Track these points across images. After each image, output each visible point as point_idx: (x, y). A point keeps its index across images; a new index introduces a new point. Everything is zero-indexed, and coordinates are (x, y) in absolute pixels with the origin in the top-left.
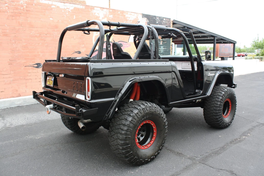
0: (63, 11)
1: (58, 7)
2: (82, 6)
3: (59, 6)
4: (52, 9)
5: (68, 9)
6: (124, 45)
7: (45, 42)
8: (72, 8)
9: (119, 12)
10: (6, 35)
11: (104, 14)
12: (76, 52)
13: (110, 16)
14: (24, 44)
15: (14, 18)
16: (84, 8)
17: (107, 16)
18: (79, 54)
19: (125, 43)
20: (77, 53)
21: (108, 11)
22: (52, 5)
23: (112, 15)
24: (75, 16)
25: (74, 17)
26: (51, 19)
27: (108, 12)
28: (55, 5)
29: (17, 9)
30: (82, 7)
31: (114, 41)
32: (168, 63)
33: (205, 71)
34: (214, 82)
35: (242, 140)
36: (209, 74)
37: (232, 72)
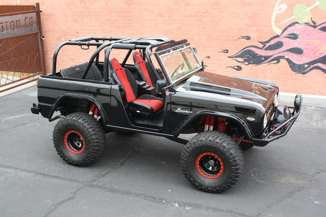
7: (202, 22)
10: (161, 15)
12: (243, 37)
14: (178, 25)
18: (248, 39)
20: (245, 39)
31: (313, 21)
32: (108, 86)
33: (168, 103)
34: (186, 122)
35: (161, 203)
36: (179, 110)
37: (250, 118)
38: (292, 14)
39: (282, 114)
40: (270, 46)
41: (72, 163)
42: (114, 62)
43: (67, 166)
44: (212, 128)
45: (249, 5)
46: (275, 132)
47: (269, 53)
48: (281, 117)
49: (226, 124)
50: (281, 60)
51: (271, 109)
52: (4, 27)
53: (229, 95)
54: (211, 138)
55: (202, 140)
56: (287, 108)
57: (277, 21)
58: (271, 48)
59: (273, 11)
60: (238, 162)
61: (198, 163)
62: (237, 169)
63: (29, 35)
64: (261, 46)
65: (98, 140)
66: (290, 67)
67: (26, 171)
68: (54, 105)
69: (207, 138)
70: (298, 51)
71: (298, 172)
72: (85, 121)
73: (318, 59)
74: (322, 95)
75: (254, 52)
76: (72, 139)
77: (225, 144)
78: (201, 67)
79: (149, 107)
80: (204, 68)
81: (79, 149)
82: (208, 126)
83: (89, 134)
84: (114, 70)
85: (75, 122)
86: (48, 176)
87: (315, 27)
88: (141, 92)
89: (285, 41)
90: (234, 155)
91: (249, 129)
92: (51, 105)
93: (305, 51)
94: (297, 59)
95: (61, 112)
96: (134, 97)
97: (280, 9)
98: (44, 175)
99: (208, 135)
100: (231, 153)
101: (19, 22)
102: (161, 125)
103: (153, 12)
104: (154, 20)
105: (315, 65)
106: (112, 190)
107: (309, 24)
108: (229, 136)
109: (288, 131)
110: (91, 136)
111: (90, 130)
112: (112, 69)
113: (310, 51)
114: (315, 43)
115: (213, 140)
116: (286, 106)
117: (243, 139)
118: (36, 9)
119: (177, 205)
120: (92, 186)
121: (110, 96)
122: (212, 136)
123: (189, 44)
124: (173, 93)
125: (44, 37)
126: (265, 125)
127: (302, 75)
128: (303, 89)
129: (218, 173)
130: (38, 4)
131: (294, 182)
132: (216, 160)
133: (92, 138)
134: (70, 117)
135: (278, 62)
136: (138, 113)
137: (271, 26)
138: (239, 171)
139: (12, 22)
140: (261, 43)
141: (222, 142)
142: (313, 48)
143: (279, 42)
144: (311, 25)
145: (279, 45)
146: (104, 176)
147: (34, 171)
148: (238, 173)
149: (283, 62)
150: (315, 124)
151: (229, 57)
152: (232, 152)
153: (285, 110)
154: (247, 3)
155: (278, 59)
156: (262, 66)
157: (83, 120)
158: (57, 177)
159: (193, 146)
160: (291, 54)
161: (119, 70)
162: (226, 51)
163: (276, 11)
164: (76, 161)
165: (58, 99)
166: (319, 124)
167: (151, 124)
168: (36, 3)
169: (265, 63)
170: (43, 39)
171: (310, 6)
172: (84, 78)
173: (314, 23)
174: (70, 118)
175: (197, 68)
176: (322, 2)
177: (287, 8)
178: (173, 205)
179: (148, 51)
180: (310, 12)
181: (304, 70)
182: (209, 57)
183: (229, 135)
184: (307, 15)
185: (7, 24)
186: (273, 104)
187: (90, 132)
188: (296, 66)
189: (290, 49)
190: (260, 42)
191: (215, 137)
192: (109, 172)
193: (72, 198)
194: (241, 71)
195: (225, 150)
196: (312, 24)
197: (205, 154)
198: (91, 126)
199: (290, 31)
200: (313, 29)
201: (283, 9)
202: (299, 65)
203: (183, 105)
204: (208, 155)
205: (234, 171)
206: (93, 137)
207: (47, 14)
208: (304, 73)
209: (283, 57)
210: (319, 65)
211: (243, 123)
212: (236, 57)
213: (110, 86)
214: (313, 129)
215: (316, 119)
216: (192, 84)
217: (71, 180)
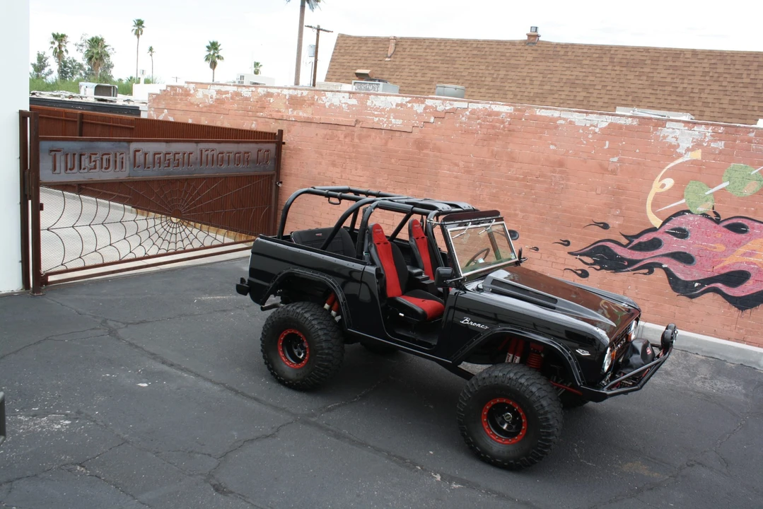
0: (581, 131)
1: (571, 122)
2: (630, 119)
3: (573, 120)
4: (557, 127)
5: (594, 126)
6: (753, 228)
7: (533, 191)
8: (604, 125)
9: (752, 135)
10: (468, 172)
11: (693, 139)
12: (597, 224)
13: (712, 145)
14: (494, 191)
15: (485, 143)
16: (635, 123)
17: (705, 145)
18: (605, 229)
19: (757, 224)
20: (600, 226)
21: (710, 130)
22: (560, 118)
23: (723, 142)
24: (607, 143)
25: (605, 145)
26: (552, 147)
27: (708, 134)
28: (564, 119)
29: (494, 127)
30: (630, 122)
31: (715, 212)
32: (358, 267)
33: (450, 308)
34: (476, 342)
35: (413, 470)
36: (466, 320)
37: (581, 351)
38: (682, 197)
39: (638, 353)
40: (640, 244)
41: (284, 381)
42: (377, 230)
43: (275, 385)
44: (518, 359)
45: (613, 172)
46: (620, 381)
47: (637, 255)
48: (636, 359)
49: (542, 355)
50: (655, 269)
51: (622, 342)
53: (554, 308)
54: (512, 375)
55: (496, 377)
56: (650, 345)
57: (655, 205)
58: (641, 247)
59: (650, 187)
60: (551, 423)
61: (485, 413)
62: (549, 434)
63: (259, 177)
64: (625, 241)
65: (331, 352)
66: (670, 283)
67: (211, 381)
68: (271, 285)
69: (506, 373)
70: (685, 258)
71: (654, 459)
72: (315, 317)
73: (717, 276)
74: (719, 338)
75: (612, 251)
76: (291, 343)
77: (534, 389)
78: (517, 259)
79: (419, 310)
80: (521, 262)
81: (298, 361)
82: (511, 355)
83: (318, 339)
84: (375, 242)
85: (300, 317)
86: (243, 394)
87: (718, 222)
88: (412, 285)
89: (666, 238)
90: (547, 409)
91: (579, 370)
92: (266, 284)
93: (697, 259)
94: (683, 272)
95: (281, 299)
96: (399, 290)
97: (663, 186)
98: (237, 392)
99: (508, 370)
100: (542, 405)
102: (434, 342)
103: (457, 165)
104: (456, 177)
105: (713, 285)
106: (338, 436)
107: (708, 215)
108: (544, 377)
109: (645, 383)
110: (319, 342)
111: (320, 333)
112: (370, 240)
113: (707, 260)
114: (715, 248)
115: (514, 378)
116: (648, 342)
117: (570, 387)
118: (277, 139)
119: (438, 477)
120: (306, 423)
121: (361, 282)
122: (515, 372)
123: (501, 219)
124: (462, 292)
125: (281, 183)
126: (606, 368)
127: (688, 299)
128: (688, 323)
129: (516, 436)
130: (281, 132)
131: (646, 473)
132: (516, 414)
133: (322, 346)
134: (293, 306)
135: (651, 272)
136: (401, 316)
137: (645, 211)
138: (551, 438)
140: (626, 237)
141: (529, 384)
142: (711, 256)
143: (654, 238)
144: (711, 219)
145: (655, 244)
146: (329, 410)
147: (222, 384)
148: (550, 441)
149: (658, 273)
150: (699, 384)
151: (569, 253)
152: (544, 403)
153: (645, 347)
154: (610, 169)
155: (650, 268)
156: (622, 276)
157: (311, 315)
158: (256, 399)
159: (480, 383)
160: (674, 262)
161: (382, 244)
162: (566, 243)
163: (656, 188)
164: (291, 380)
165: (279, 276)
166: (707, 384)
167: (419, 338)
168: (279, 130)
169: (629, 271)
170: (280, 185)
171: (713, 188)
172: (324, 248)
173: (717, 215)
174: (292, 309)
175: (510, 259)
176: (733, 183)
177: (674, 186)
178: (431, 475)
179: (432, 219)
180: (712, 197)
181: (693, 291)
182: (537, 249)
183: (543, 375)
184: (706, 201)
186: (628, 337)
187: (319, 336)
188: (679, 282)
189: (672, 253)
190: (623, 235)
191: (520, 374)
192: (339, 406)
193: (272, 436)
194: (587, 279)
195: (534, 398)
196: (713, 216)
197: (498, 401)
198: (322, 326)
199: (676, 223)
200: (714, 224)
201: (667, 187)
202: (684, 281)
203: (475, 314)
204: (503, 403)
205: (543, 436)
206: (324, 345)
207: (292, 147)
208: (692, 297)
209: (659, 265)
210: (719, 285)
211: (569, 357)
212: (581, 255)
213: (363, 266)
214: (695, 392)
215: (703, 376)
216: (495, 282)
217: (276, 408)
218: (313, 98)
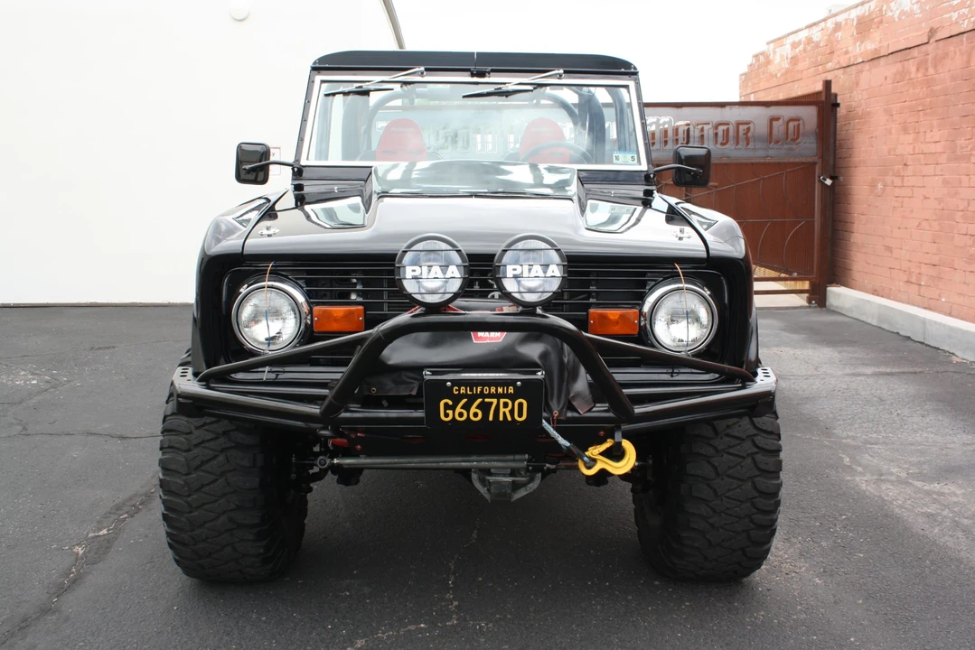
52: (691, 133)
63: (777, 166)
101: (746, 127)
130: (828, 84)
139: (721, 124)
168: (824, 84)
170: (828, 182)
185: (702, 130)
218: (881, 10)
